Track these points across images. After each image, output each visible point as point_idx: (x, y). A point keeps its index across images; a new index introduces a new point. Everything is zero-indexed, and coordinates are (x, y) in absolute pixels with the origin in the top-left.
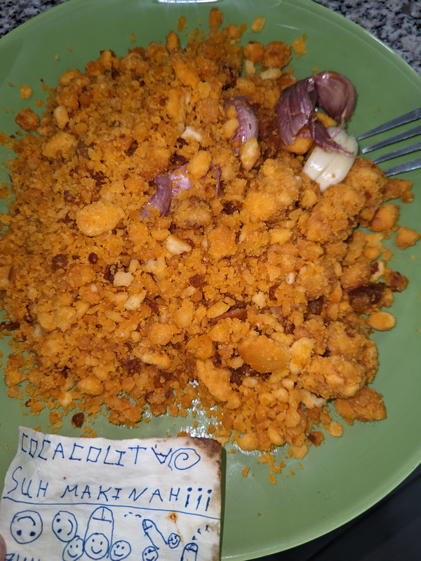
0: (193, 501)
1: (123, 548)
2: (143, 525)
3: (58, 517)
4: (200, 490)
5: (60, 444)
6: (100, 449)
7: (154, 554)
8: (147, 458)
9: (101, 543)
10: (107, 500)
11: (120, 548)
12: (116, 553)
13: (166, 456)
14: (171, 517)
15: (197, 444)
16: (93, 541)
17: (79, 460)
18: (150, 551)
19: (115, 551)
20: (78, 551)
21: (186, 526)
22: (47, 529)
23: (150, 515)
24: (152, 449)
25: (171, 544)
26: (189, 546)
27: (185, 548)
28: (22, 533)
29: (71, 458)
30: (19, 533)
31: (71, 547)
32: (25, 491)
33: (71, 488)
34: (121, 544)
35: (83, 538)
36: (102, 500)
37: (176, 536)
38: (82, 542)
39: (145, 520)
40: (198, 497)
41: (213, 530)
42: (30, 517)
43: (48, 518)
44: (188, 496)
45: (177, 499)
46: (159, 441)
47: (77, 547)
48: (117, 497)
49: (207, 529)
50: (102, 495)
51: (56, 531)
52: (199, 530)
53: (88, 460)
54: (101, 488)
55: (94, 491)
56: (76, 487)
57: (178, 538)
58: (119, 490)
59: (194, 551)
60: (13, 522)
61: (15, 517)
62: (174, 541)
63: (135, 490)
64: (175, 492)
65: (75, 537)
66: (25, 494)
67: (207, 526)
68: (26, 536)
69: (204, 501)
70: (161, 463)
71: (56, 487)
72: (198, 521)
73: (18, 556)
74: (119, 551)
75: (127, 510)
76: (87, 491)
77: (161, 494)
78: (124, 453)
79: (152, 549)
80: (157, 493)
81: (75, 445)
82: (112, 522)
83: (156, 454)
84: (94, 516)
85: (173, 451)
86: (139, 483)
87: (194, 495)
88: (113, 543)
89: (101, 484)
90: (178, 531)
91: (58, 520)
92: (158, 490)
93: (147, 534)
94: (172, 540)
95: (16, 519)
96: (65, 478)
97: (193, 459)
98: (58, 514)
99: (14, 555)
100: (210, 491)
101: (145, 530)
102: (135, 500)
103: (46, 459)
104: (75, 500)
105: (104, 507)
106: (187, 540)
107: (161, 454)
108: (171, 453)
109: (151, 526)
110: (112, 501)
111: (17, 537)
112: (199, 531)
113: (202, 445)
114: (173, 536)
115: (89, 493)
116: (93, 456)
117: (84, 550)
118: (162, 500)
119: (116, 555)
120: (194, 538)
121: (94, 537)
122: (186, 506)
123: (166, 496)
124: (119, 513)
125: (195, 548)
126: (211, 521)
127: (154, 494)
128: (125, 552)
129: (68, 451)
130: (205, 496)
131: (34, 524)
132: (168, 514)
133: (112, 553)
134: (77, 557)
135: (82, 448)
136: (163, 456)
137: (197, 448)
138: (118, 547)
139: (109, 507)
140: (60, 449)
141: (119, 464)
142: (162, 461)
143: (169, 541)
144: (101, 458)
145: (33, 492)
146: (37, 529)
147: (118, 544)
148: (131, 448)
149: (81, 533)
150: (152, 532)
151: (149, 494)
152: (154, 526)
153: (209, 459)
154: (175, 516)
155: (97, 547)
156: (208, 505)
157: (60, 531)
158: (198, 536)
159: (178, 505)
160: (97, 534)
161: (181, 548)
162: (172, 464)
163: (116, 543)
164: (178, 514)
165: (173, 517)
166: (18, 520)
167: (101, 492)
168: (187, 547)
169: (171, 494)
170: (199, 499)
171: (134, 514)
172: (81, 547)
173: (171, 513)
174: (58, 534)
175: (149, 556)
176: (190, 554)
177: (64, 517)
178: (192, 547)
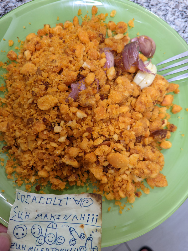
0: (90, 220)
1: (61, 239)
2: (70, 230)
3: (34, 227)
4: (93, 215)
5: (35, 197)
6: (52, 199)
7: (74, 242)
8: (71, 202)
9: (52, 238)
10: (54, 220)
11: (60, 239)
12: (59, 242)
13: (79, 201)
14: (81, 226)
15: (92, 196)
16: (49, 237)
17: (43, 203)
18: (72, 241)
20: (43, 241)
21: (87, 230)
22: (29, 232)
23: (72, 226)
24: (73, 198)
25: (81, 238)
26: (89, 238)
27: (87, 239)
28: (18, 234)
29: (39, 203)
30: (17, 234)
31: (39, 239)
32: (20, 217)
33: (39, 215)
34: (61, 238)
35: (44, 236)
36: (52, 220)
39: (70, 228)
40: (92, 218)
41: (99, 231)
42: (22, 228)
43: (29, 228)
44: (88, 218)
45: (83, 219)
46: (76, 195)
47: (42, 239)
48: (58, 219)
50: (52, 218)
51: (33, 233)
52: (93, 231)
53: (46, 203)
54: (52, 215)
55: (49, 216)
56: (42, 215)
57: (84, 235)
58: (59, 216)
59: (91, 240)
60: (14, 229)
61: (15, 227)
62: (83, 236)
63: (66, 215)
64: (83, 216)
65: (41, 235)
66: (20, 218)
67: (96, 230)
68: (20, 235)
69: (95, 220)
70: (77, 204)
71: (33, 215)
72: (93, 228)
73: (17, 244)
74: (60, 241)
75: (63, 224)
76: (46, 216)
77: (77, 217)
78: (62, 200)
79: (73, 240)
80: (75, 217)
81: (41, 197)
82: (57, 229)
83: (75, 201)
84: (49, 226)
85: (82, 199)
86: (68, 213)
87: (91, 217)
88: (57, 237)
89: (52, 213)
90: (84, 232)
91: (34, 229)
92: (76, 215)
93: (71, 233)
94: (82, 236)
95: (16, 228)
96: (37, 211)
97: (90, 202)
98: (34, 226)
99: (15, 243)
100: (97, 216)
101: (70, 232)
102: (66, 220)
103: (29, 203)
104: (42, 220)
106: (88, 236)
107: (77, 201)
108: (81, 200)
109: (73, 230)
110: (56, 220)
111: (16, 236)
112: (93, 232)
113: (94, 196)
114: (82, 234)
115: (47, 217)
116: (49, 202)
117: (45, 241)
118: (77, 219)
119: (58, 242)
120: (91, 235)
121: (49, 235)
122: (87, 222)
123: (79, 217)
124: (59, 225)
125: (91, 239)
126: (98, 228)
127: (74, 217)
128: (62, 241)
129: (38, 200)
130: (95, 217)
131: (24, 230)
132: (80, 225)
133: (57, 242)
134: (42, 244)
135: (44, 198)
136: (78, 201)
137: (92, 198)
138: (59, 239)
139: (55, 223)
140: (35, 199)
141: (59, 205)
142: (77, 203)
143: (80, 236)
144: (52, 202)
145: (23, 217)
146: (25, 233)
147: (59, 238)
148: (65, 198)
149: (44, 234)
150: (73, 233)
151: (72, 217)
153: (97, 202)
154: (83, 226)
155: (50, 240)
157: (34, 233)
158: (92, 234)
159: (84, 221)
160: (50, 234)
161: (85, 239)
162: (82, 205)
164: (84, 225)
165: (82, 226)
166: (17, 229)
167: (52, 217)
169: (81, 217)
170: (93, 219)
171: (66, 225)
172: (43, 239)
173: (81, 225)
174: (34, 234)
175: (72, 243)
176: (89, 242)
177: (36, 227)
178: (90, 239)
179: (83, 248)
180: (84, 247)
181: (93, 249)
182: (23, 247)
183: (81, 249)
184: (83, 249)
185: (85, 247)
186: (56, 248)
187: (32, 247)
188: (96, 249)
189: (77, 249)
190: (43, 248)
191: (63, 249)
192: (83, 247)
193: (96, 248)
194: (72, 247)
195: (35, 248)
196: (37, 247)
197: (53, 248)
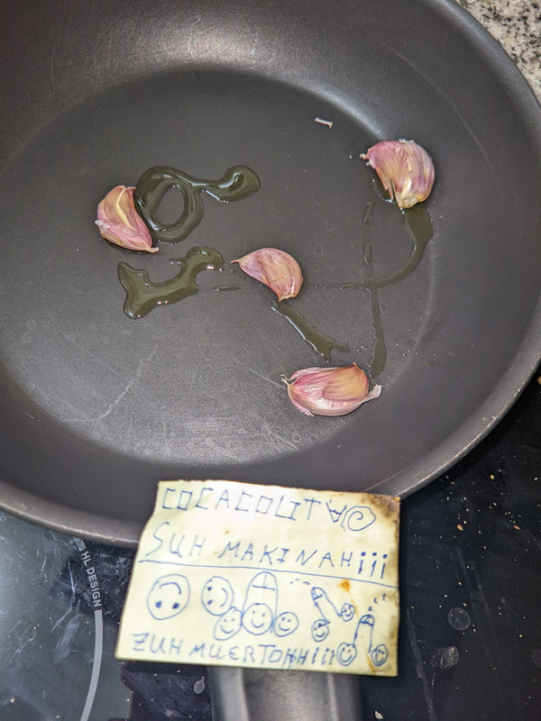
0: (367, 568)
1: (289, 621)
2: (312, 594)
3: (209, 584)
4: (375, 554)
5: (226, 491)
6: (272, 500)
7: (324, 629)
8: (320, 512)
9: (264, 615)
10: (271, 563)
11: (286, 620)
12: (282, 627)
13: (340, 514)
14: (343, 585)
15: (373, 502)
16: (254, 612)
17: (246, 511)
18: (320, 625)
19: (280, 625)
20: (235, 626)
21: (360, 595)
22: (195, 598)
23: (320, 583)
24: (327, 503)
25: (344, 617)
26: (365, 618)
27: (360, 622)
28: (163, 605)
29: (237, 509)
30: (158, 605)
31: (225, 621)
32: (174, 549)
33: (232, 546)
34: (288, 617)
35: (241, 609)
36: (265, 564)
37: (351, 606)
38: (239, 614)
39: (314, 588)
40: (372, 563)
41: (391, 599)
42: (176, 584)
43: (198, 583)
44: (362, 562)
45: (349, 565)
46: (334, 495)
47: (233, 620)
48: (282, 561)
49: (384, 599)
50: (266, 556)
51: (206, 602)
52: (375, 599)
53: (257, 511)
54: (266, 547)
55: (258, 551)
56: (238, 545)
57: (352, 608)
58: (286, 551)
59: (370, 624)
60: (152, 589)
61: (157, 582)
62: (348, 612)
63: (303, 552)
64: (347, 557)
65: (231, 608)
66: (174, 553)
67: (384, 595)
69: (379, 568)
70: (334, 522)
71: (215, 544)
72: (374, 590)
73: (154, 637)
74: (285, 625)
75: (293, 577)
76: (250, 550)
77: (332, 558)
78: (299, 504)
79: (322, 623)
81: (243, 493)
82: (276, 590)
83: (330, 511)
84: (255, 582)
85: (348, 509)
87: (369, 560)
88: (278, 614)
89: (267, 542)
90: (352, 601)
91: (210, 589)
92: (329, 553)
93: (316, 604)
94: (345, 611)
95: (158, 585)
96: (227, 532)
97: (368, 518)
98: (210, 581)
99: (147, 635)
100: (385, 556)
101: (314, 599)
102: (302, 564)
103: (207, 509)
104: (237, 562)
105: (266, 572)
106: (362, 611)
107: (334, 511)
108: (346, 511)
109: (321, 596)
110: (277, 565)
111: (155, 610)
112: (375, 601)
113: (378, 503)
114: (347, 607)
115: (251, 553)
116: (263, 507)
117: (241, 624)
118: (333, 565)
121: (255, 608)
122: (359, 573)
123: (337, 559)
124: (284, 579)
125: (371, 621)
126: (388, 589)
127: (324, 558)
128: (292, 626)
129: (234, 500)
130: (380, 561)
131: (180, 593)
132: (342, 581)
133: (277, 626)
134: (233, 633)
135: (251, 496)
136: (337, 513)
137: (372, 507)
138: (283, 619)
139: (273, 573)
140: (225, 497)
141: (291, 518)
142: (335, 519)
143: (342, 612)
144: (272, 512)
145: (185, 550)
146: (182, 601)
147: (284, 616)
148: (307, 500)
149: (239, 604)
150: (320, 601)
151: (319, 557)
152: (324, 596)
153: (385, 519)
155: (258, 620)
156: (383, 572)
157: (210, 602)
158: (374, 606)
159: (351, 572)
160: (257, 604)
161: (355, 621)
162: (345, 524)
163: (281, 615)
164: (351, 582)
165: (346, 585)
166: (160, 587)
167: (265, 553)
168: (363, 620)
169: (343, 559)
170: (374, 565)
171: (302, 581)
172: (238, 620)
173: (344, 580)
174: (208, 607)
175: (320, 631)
176: (365, 629)
177: (217, 585)
178: (368, 620)
179: (347, 649)
180: (351, 647)
181: (374, 654)
182: (173, 646)
183: (343, 650)
184: (349, 651)
185: (354, 646)
186: (274, 646)
187: (203, 646)
188: (383, 653)
189: (333, 652)
190: (236, 647)
191: (295, 650)
192: (348, 645)
193: (382, 648)
194: (318, 644)
195: (212, 647)
196: (218, 644)
197: (266, 646)
